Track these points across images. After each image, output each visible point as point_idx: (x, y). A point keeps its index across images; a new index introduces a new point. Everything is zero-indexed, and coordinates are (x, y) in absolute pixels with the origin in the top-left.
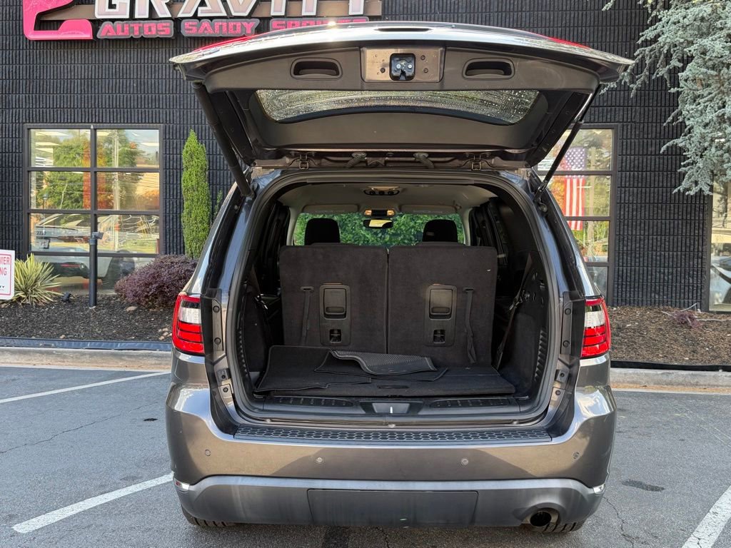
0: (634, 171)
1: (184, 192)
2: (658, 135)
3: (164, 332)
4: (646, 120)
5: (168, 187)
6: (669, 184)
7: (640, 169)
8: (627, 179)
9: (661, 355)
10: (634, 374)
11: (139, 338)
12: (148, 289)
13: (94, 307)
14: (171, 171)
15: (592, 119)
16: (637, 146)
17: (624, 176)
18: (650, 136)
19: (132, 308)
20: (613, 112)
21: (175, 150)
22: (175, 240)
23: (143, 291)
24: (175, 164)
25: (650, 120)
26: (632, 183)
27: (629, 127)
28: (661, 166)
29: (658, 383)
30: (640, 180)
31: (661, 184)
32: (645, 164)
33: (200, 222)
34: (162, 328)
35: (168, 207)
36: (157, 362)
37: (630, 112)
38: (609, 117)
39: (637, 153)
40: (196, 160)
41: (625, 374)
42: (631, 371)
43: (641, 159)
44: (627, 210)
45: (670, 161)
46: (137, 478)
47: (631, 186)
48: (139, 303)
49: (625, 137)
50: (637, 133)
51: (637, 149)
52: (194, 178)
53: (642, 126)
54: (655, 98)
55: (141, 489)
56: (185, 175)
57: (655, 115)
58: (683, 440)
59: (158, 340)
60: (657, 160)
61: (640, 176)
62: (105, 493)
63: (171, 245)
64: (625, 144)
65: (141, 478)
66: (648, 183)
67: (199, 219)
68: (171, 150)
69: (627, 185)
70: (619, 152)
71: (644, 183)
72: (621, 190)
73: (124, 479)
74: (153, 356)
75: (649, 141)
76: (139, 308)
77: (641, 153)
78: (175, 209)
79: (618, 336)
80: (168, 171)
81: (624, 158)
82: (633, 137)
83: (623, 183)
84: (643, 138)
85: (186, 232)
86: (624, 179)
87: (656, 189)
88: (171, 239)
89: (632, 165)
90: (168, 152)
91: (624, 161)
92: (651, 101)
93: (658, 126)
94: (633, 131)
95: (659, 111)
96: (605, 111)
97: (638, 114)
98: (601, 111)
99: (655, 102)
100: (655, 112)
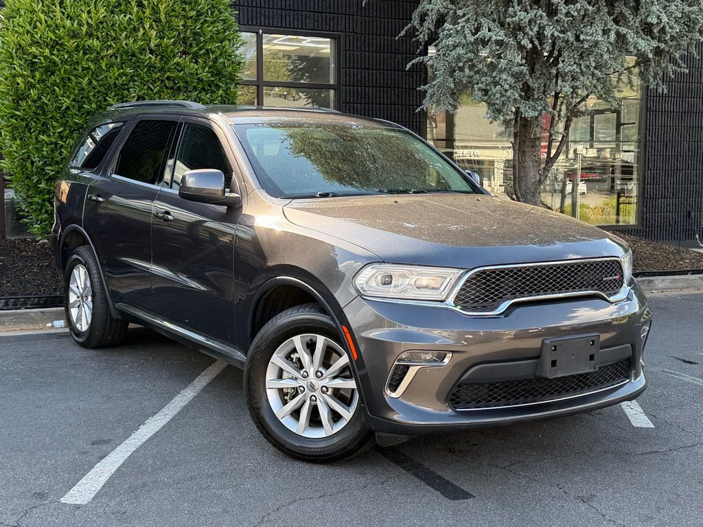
0: (357, 86)
2: (378, 48)
4: (367, 32)
6: (389, 101)
7: (363, 84)
8: (352, 95)
15: (316, 26)
16: (359, 59)
17: (348, 90)
18: (371, 49)
20: (336, 21)
25: (371, 32)
26: (355, 99)
27: (351, 37)
28: (382, 81)
30: (363, 96)
31: (382, 101)
32: (367, 79)
37: (351, 21)
38: (332, 25)
39: (359, 67)
43: (363, 73)
45: (389, 76)
47: (355, 101)
49: (347, 48)
50: (359, 44)
51: (359, 63)
53: (363, 38)
54: (375, 8)
57: (375, 26)
60: (378, 75)
61: (363, 92)
64: (348, 56)
66: (371, 100)
69: (351, 101)
70: (342, 65)
71: (367, 100)
72: (346, 106)
75: (371, 54)
77: (363, 67)
81: (348, 72)
82: (355, 49)
83: (348, 99)
84: (365, 51)
86: (348, 94)
87: (378, 106)
89: (355, 80)
91: (348, 75)
92: (371, 11)
93: (378, 39)
94: (355, 42)
95: (378, 23)
96: (328, 18)
97: (359, 24)
98: (324, 17)
99: (375, 13)
100: (375, 23)
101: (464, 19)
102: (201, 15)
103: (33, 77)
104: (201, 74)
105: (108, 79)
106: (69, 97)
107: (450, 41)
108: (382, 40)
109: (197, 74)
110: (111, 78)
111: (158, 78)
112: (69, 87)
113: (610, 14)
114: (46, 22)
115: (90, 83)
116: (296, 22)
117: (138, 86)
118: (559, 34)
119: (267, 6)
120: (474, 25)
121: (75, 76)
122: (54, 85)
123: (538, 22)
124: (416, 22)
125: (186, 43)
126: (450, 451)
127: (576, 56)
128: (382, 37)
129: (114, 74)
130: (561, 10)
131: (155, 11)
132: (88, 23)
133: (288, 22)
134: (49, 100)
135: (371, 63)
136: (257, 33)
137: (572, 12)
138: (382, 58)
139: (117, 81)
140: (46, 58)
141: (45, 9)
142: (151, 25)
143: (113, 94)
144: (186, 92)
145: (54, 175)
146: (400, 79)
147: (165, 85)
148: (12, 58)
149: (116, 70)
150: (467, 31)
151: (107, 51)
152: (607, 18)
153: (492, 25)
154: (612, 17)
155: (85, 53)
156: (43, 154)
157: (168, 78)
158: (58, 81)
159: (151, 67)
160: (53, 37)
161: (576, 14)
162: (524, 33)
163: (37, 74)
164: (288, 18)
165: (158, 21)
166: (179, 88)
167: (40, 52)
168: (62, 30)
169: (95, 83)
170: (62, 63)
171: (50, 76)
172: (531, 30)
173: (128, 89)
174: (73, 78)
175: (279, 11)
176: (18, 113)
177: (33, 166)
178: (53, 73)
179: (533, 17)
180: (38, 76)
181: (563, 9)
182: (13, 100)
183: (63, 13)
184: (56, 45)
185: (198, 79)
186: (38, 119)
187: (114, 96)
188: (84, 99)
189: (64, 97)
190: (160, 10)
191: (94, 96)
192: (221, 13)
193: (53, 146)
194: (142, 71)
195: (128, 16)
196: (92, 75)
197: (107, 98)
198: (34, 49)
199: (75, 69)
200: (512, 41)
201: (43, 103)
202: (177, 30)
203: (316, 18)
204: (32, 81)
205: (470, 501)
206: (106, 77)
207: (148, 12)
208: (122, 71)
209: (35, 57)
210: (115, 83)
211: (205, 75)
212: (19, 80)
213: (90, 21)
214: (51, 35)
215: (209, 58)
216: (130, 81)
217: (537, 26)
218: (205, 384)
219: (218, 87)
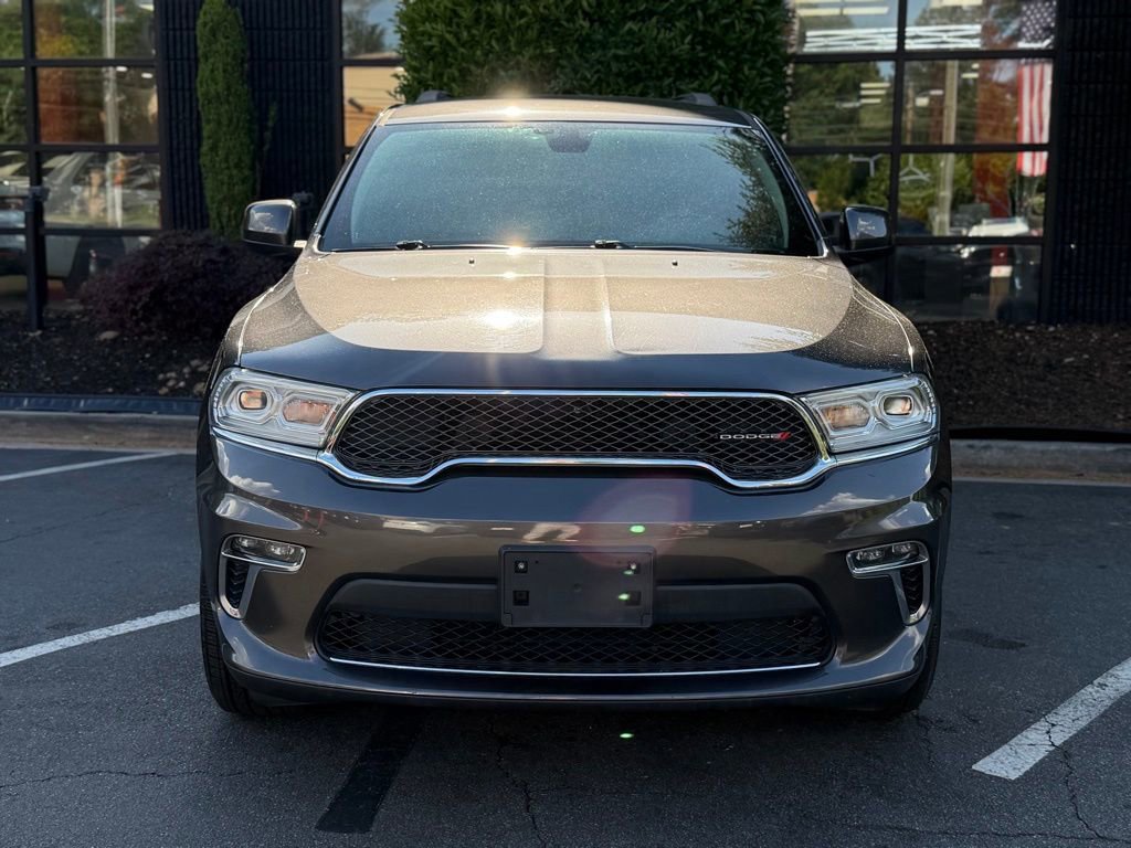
1: (203, 106)
3: (168, 380)
5: (173, 96)
7: (1111, 46)
8: (1084, 66)
9: (1120, 417)
10: (1059, 451)
11: (122, 389)
12: (135, 298)
13: (39, 332)
14: (179, 63)
17: (1077, 59)
19: (109, 335)
21: (184, 21)
22: (191, 203)
23: (127, 302)
24: (185, 50)
26: (1093, 73)
29: (1106, 469)
30: (1110, 68)
33: (237, 166)
34: (165, 373)
35: (175, 135)
36: (154, 435)
39: (1105, 12)
40: (223, 41)
41: (1043, 452)
42: (1053, 446)
43: (1113, 24)
44: (1082, 128)
46: (78, 626)
47: (1093, 80)
48: (121, 326)
52: (219, 75)
55: (80, 643)
56: (204, 70)
58: (1103, 567)
59: (158, 394)
61: (1110, 60)
62: (16, 648)
63: (185, 211)
65: (84, 625)
67: (233, 159)
68: (177, 21)
69: (1083, 79)
72: (1072, 89)
73: (53, 627)
74: (146, 424)
76: (122, 335)
77: (1113, 12)
78: (188, 142)
79: (1043, 380)
80: (172, 63)
81: (1080, 24)
83: (1076, 75)
85: (209, 184)
86: (1077, 65)
88: (184, 198)
89: (1095, 37)
90: (171, 26)
91: (1079, 29)
104: (677, 47)
109: (671, 48)
211: (683, 48)
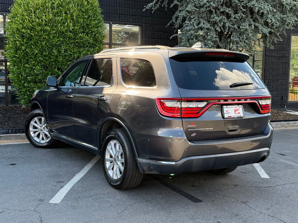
2: (158, 30)
4: (154, 23)
15: (133, 21)
16: (151, 34)
18: (155, 30)
20: (141, 19)
27: (147, 26)
28: (159, 44)
32: (153, 42)
37: (147, 19)
38: (140, 21)
39: (150, 37)
43: (152, 40)
45: (163, 41)
49: (146, 30)
50: (150, 28)
53: (152, 26)
54: (157, 14)
57: (157, 21)
64: (146, 33)
75: (155, 32)
77: (152, 37)
81: (146, 39)
82: (149, 30)
84: (153, 31)
89: (149, 43)
91: (146, 40)
92: (155, 15)
93: (158, 26)
94: (149, 27)
95: (158, 20)
96: (138, 18)
97: (151, 20)
98: (136, 18)
99: (157, 16)
100: (157, 20)
101: (194, 19)
102: (90, 17)
103: (23, 41)
104: (89, 40)
105: (53, 42)
106: (37, 50)
107: (188, 28)
108: (160, 27)
109: (88, 41)
110: (54, 42)
111: (73, 42)
112: (37, 45)
113: (252, 18)
114: (28, 19)
115: (46, 44)
116: (125, 20)
117: (65, 45)
118: (232, 26)
119: (114, 13)
120: (197, 22)
121: (40, 41)
122: (31, 45)
123: (223, 21)
124: (174, 20)
125: (83, 28)
126: (193, 186)
127: (238, 35)
128: (160, 26)
129: (55, 40)
130: (232, 16)
131: (72, 15)
132: (45, 20)
133: (122, 19)
134: (30, 51)
135: (155, 36)
136: (110, 24)
137: (237, 17)
138: (160, 34)
139: (56, 43)
140: (28, 34)
141: (28, 14)
142: (70, 21)
143: (55, 48)
144: (83, 47)
145: (30, 80)
146: (167, 42)
147: (75, 45)
148: (14, 33)
149: (56, 39)
150: (195, 24)
151: (53, 31)
152: (250, 19)
153: (205, 22)
154: (252, 19)
155: (44, 32)
156: (26, 72)
157: (77, 42)
158: (33, 43)
159: (70, 38)
160: (31, 26)
161: (238, 18)
162: (217, 25)
163: (25, 40)
164: (122, 18)
165: (73, 19)
166: (81, 46)
167: (26, 31)
168: (35, 23)
169: (48, 44)
170: (34, 36)
171: (30, 41)
172: (220, 24)
173: (61, 47)
174: (39, 42)
175: (119, 15)
176: (16, 55)
177: (22, 77)
178: (31, 40)
179: (221, 19)
180: (25, 41)
181: (233, 16)
182: (15, 50)
183: (35, 16)
184: (32, 29)
185: (88, 42)
186: (24, 58)
187: (55, 49)
188: (43, 50)
189: (35, 49)
190: (74, 15)
191: (47, 49)
192: (97, 16)
193: (31, 69)
194: (66, 39)
195: (61, 17)
196: (47, 41)
197: (53, 50)
198: (23, 30)
199: (40, 38)
200: (213, 28)
201: (27, 52)
202: (80, 23)
203: (133, 18)
204: (23, 43)
205: (202, 203)
206: (52, 42)
207: (69, 16)
208: (58, 39)
209: (24, 33)
210: (56, 44)
211: (91, 41)
212: (17, 42)
213: (46, 19)
214: (30, 25)
215: (93, 34)
216: (61, 43)
217: (223, 22)
218: (96, 162)
219: (96, 46)
